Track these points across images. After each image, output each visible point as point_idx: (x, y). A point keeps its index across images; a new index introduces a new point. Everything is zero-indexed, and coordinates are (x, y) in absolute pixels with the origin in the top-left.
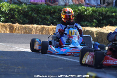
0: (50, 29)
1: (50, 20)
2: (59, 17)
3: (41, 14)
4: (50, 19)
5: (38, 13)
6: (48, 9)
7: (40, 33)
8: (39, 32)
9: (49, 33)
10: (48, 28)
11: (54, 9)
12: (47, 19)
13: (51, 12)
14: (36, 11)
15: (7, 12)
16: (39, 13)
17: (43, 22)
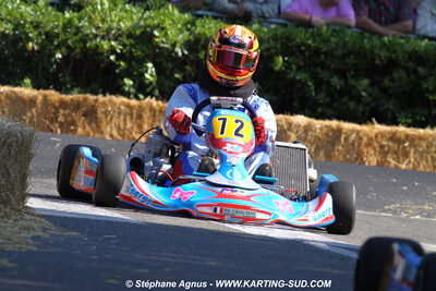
0: (365, 139)
1: (369, 99)
2: (407, 89)
3: (329, 68)
4: (370, 95)
5: (316, 66)
6: (362, 48)
7: (322, 153)
8: (317, 149)
9: (360, 155)
10: (358, 132)
11: (388, 50)
12: (354, 92)
13: (377, 62)
14: (307, 54)
15: (180, 54)
16: (323, 66)
17: (336, 105)
